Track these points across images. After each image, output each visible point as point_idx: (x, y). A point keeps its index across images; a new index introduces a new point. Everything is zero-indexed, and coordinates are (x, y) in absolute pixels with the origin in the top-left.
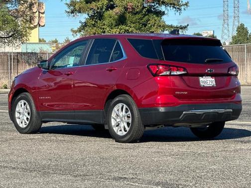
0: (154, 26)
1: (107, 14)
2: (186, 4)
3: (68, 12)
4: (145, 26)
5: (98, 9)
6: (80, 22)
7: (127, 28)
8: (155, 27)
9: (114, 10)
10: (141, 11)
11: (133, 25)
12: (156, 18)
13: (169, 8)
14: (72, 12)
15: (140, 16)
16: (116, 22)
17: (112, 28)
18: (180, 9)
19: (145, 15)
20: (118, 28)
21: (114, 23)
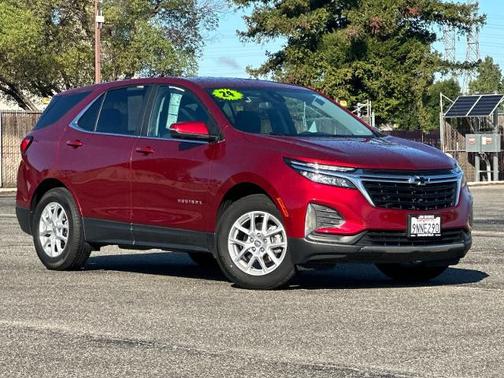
0: (420, 62)
1: (328, 37)
2: (481, 20)
3: (243, 34)
4: (402, 63)
5: (312, 27)
6: (267, 53)
7: (369, 66)
8: (423, 64)
9: (347, 30)
10: (396, 33)
11: (379, 61)
12: (422, 47)
13: (446, 27)
14: (252, 33)
15: (393, 42)
16: (347, 55)
17: (337, 67)
18: (468, 30)
19: (403, 41)
20: (350, 66)
21: (343, 55)
